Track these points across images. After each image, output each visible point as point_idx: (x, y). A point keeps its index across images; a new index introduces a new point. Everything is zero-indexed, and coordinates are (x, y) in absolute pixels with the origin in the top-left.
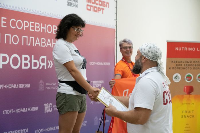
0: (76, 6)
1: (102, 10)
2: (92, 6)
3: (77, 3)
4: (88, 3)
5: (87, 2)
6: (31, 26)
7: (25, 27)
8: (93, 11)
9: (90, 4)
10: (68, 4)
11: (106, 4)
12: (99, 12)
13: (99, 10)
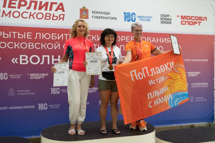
0: (170, 23)
1: (198, 23)
2: (188, 22)
3: (170, 21)
4: (183, 20)
5: (181, 19)
6: (127, 39)
7: (122, 40)
8: (188, 24)
9: (185, 20)
10: (162, 22)
11: (203, 18)
12: (195, 25)
13: (194, 23)
